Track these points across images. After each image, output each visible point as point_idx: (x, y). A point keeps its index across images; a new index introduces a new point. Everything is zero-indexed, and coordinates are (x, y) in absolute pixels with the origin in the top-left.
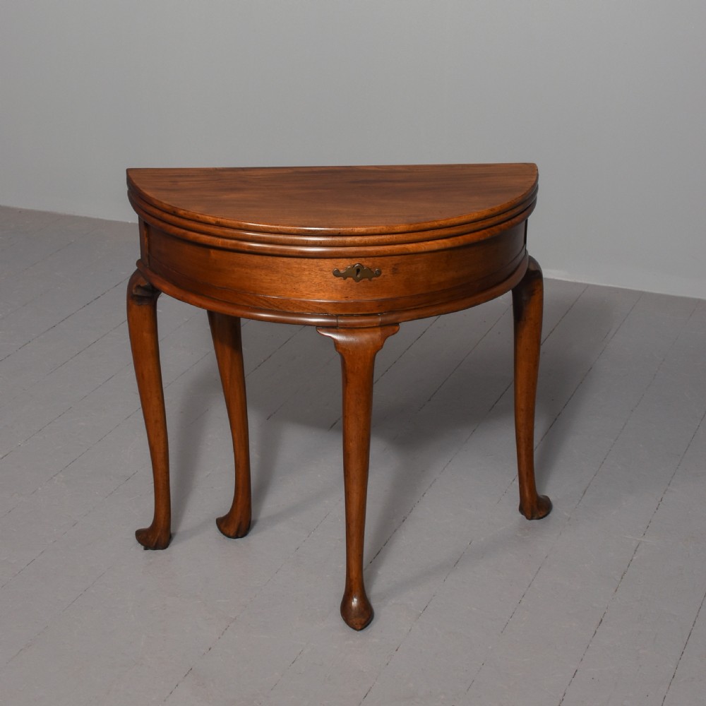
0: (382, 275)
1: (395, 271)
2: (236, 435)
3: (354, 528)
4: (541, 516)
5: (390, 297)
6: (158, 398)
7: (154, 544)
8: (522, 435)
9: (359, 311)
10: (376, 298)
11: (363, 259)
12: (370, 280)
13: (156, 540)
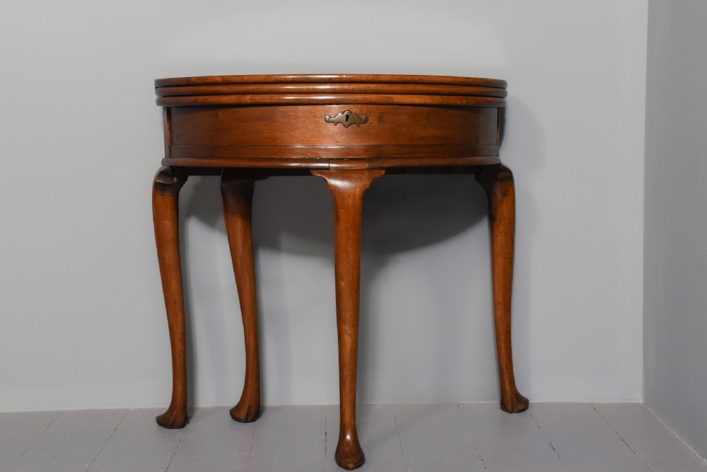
0: (369, 121)
1: (381, 119)
2: (246, 320)
3: (347, 372)
4: (520, 408)
5: (376, 144)
6: (178, 282)
7: (171, 422)
8: (500, 328)
9: (349, 155)
10: (364, 144)
11: (352, 106)
12: (358, 126)
13: (173, 418)
